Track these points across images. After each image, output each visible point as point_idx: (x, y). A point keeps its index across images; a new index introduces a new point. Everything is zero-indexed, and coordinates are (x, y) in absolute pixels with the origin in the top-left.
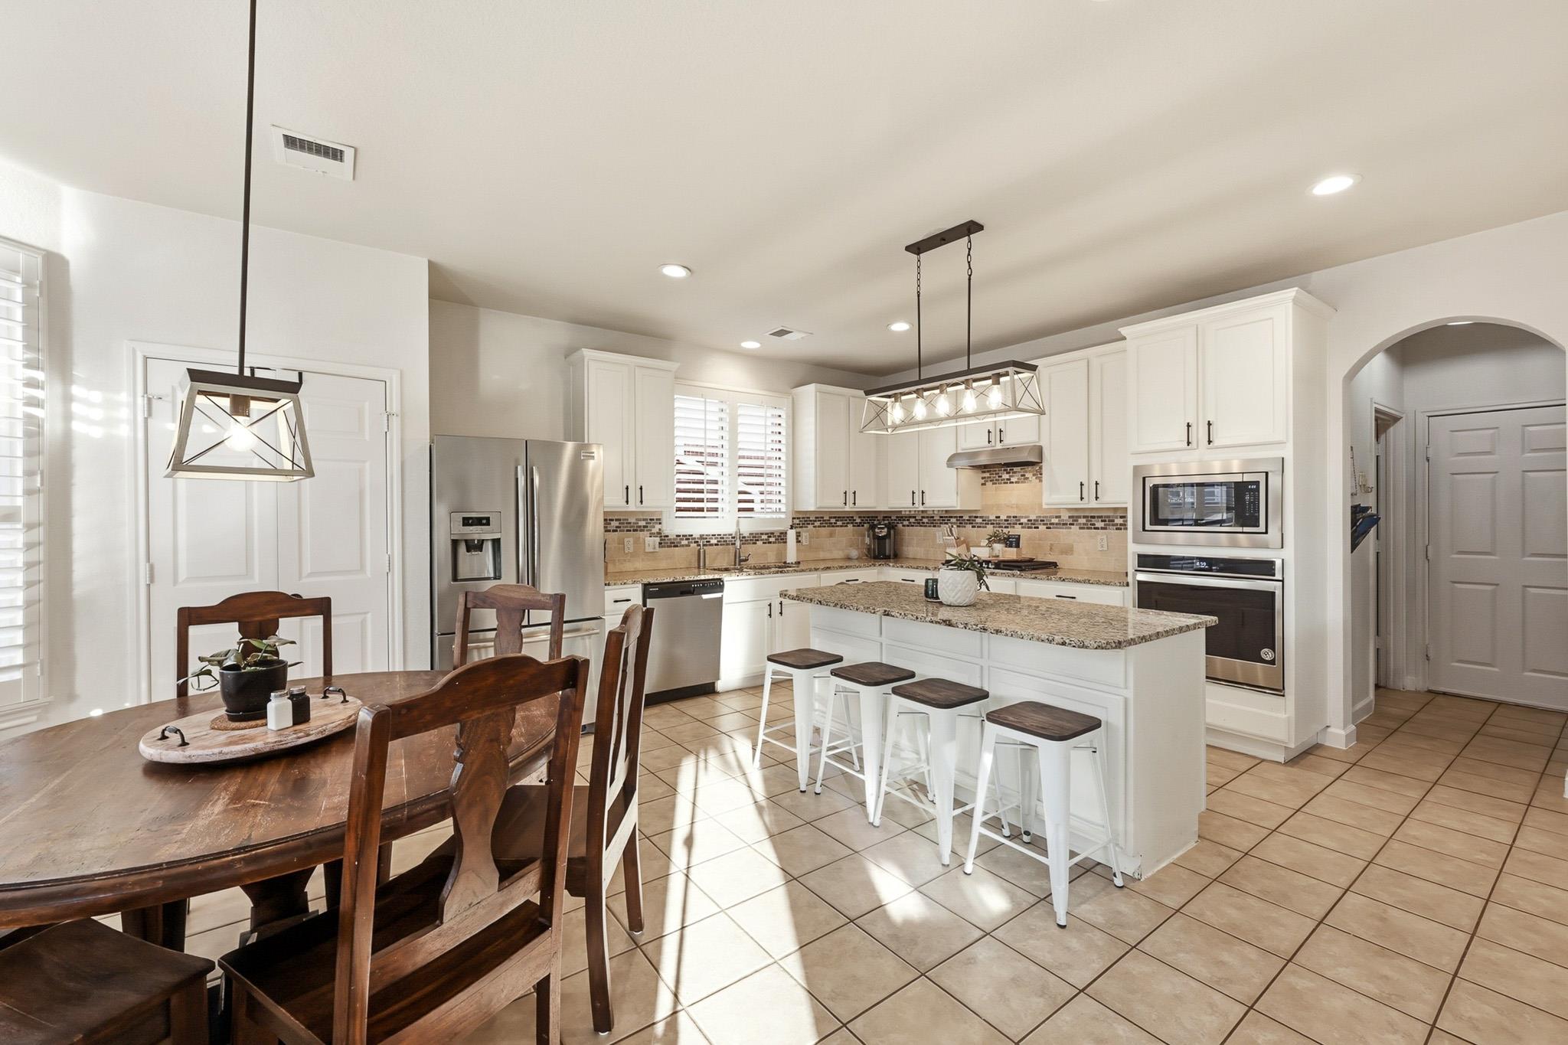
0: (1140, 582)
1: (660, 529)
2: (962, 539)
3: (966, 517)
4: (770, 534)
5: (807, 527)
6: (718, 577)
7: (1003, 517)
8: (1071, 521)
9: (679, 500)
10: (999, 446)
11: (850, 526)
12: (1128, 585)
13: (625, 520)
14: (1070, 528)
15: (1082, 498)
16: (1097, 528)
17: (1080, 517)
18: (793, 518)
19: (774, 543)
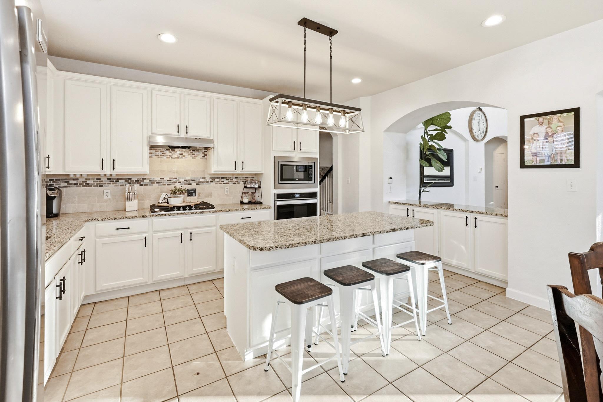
0: (277, 206)
8: (211, 180)
12: (271, 207)
14: (211, 184)
15: (235, 169)
16: (224, 183)
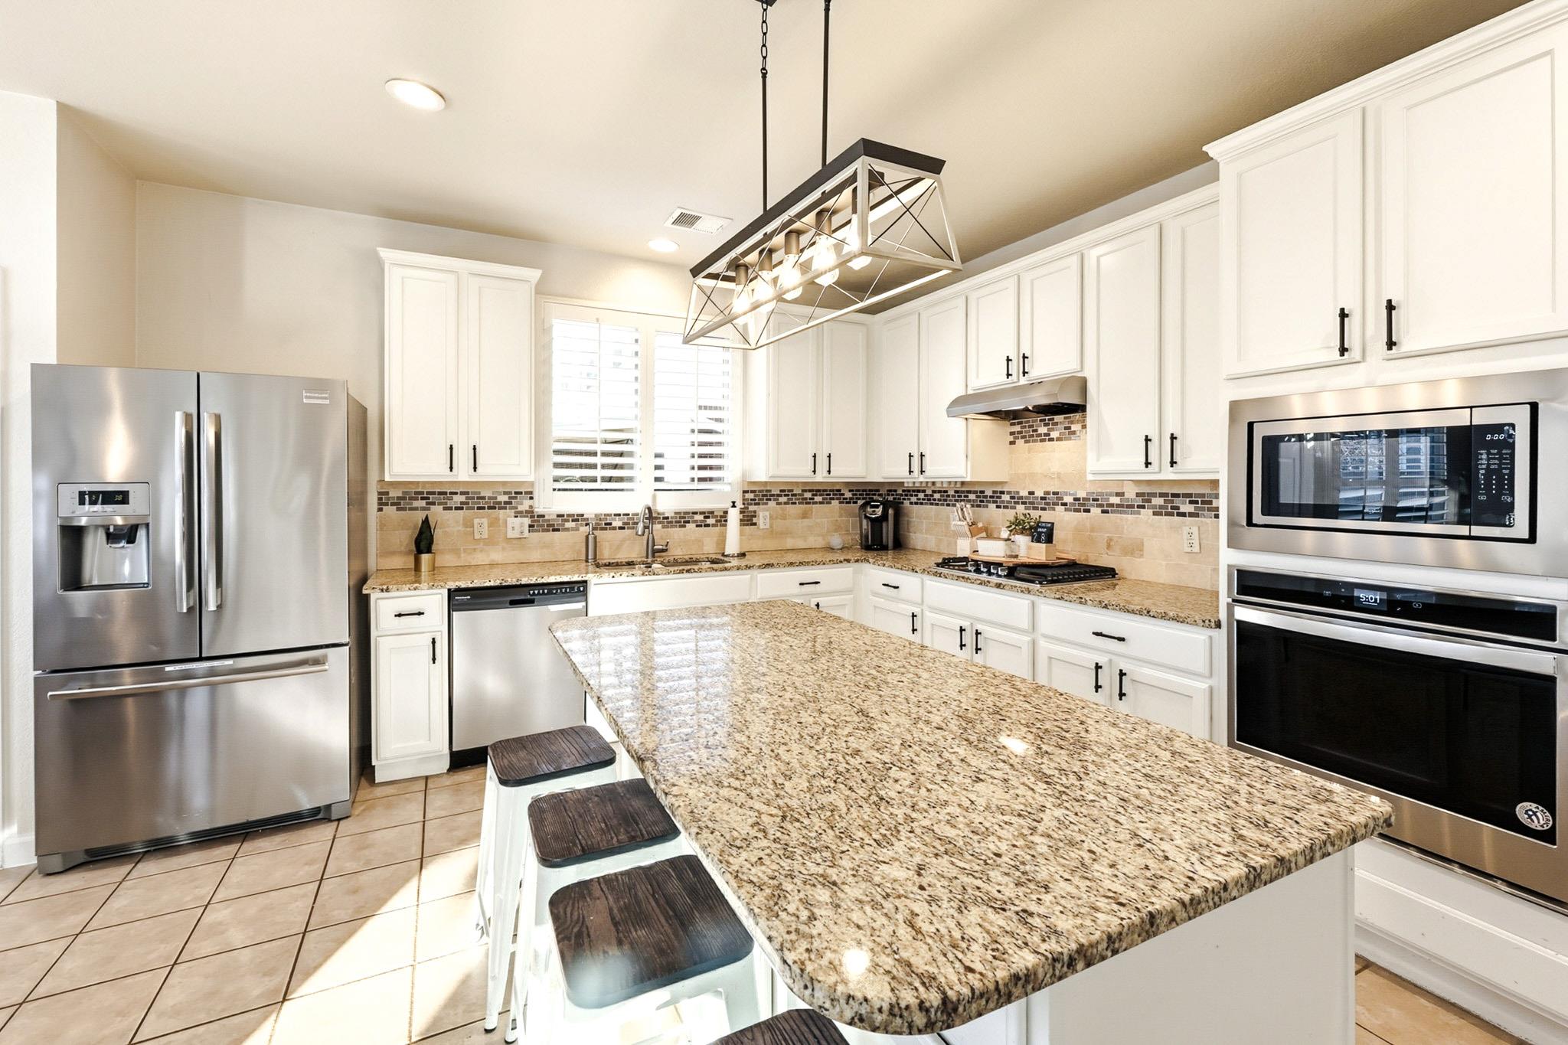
0: (1241, 624)
1: (531, 507)
2: (980, 525)
3: (989, 493)
4: (708, 514)
5: (767, 504)
6: (580, 579)
7: (1039, 493)
8: (1140, 502)
9: (557, 465)
10: (1023, 381)
11: (835, 503)
12: (1218, 625)
13: (475, 493)
14: (1139, 513)
15: (1147, 464)
16: (1183, 515)
17: (1154, 495)
18: (745, 492)
19: (713, 525)
